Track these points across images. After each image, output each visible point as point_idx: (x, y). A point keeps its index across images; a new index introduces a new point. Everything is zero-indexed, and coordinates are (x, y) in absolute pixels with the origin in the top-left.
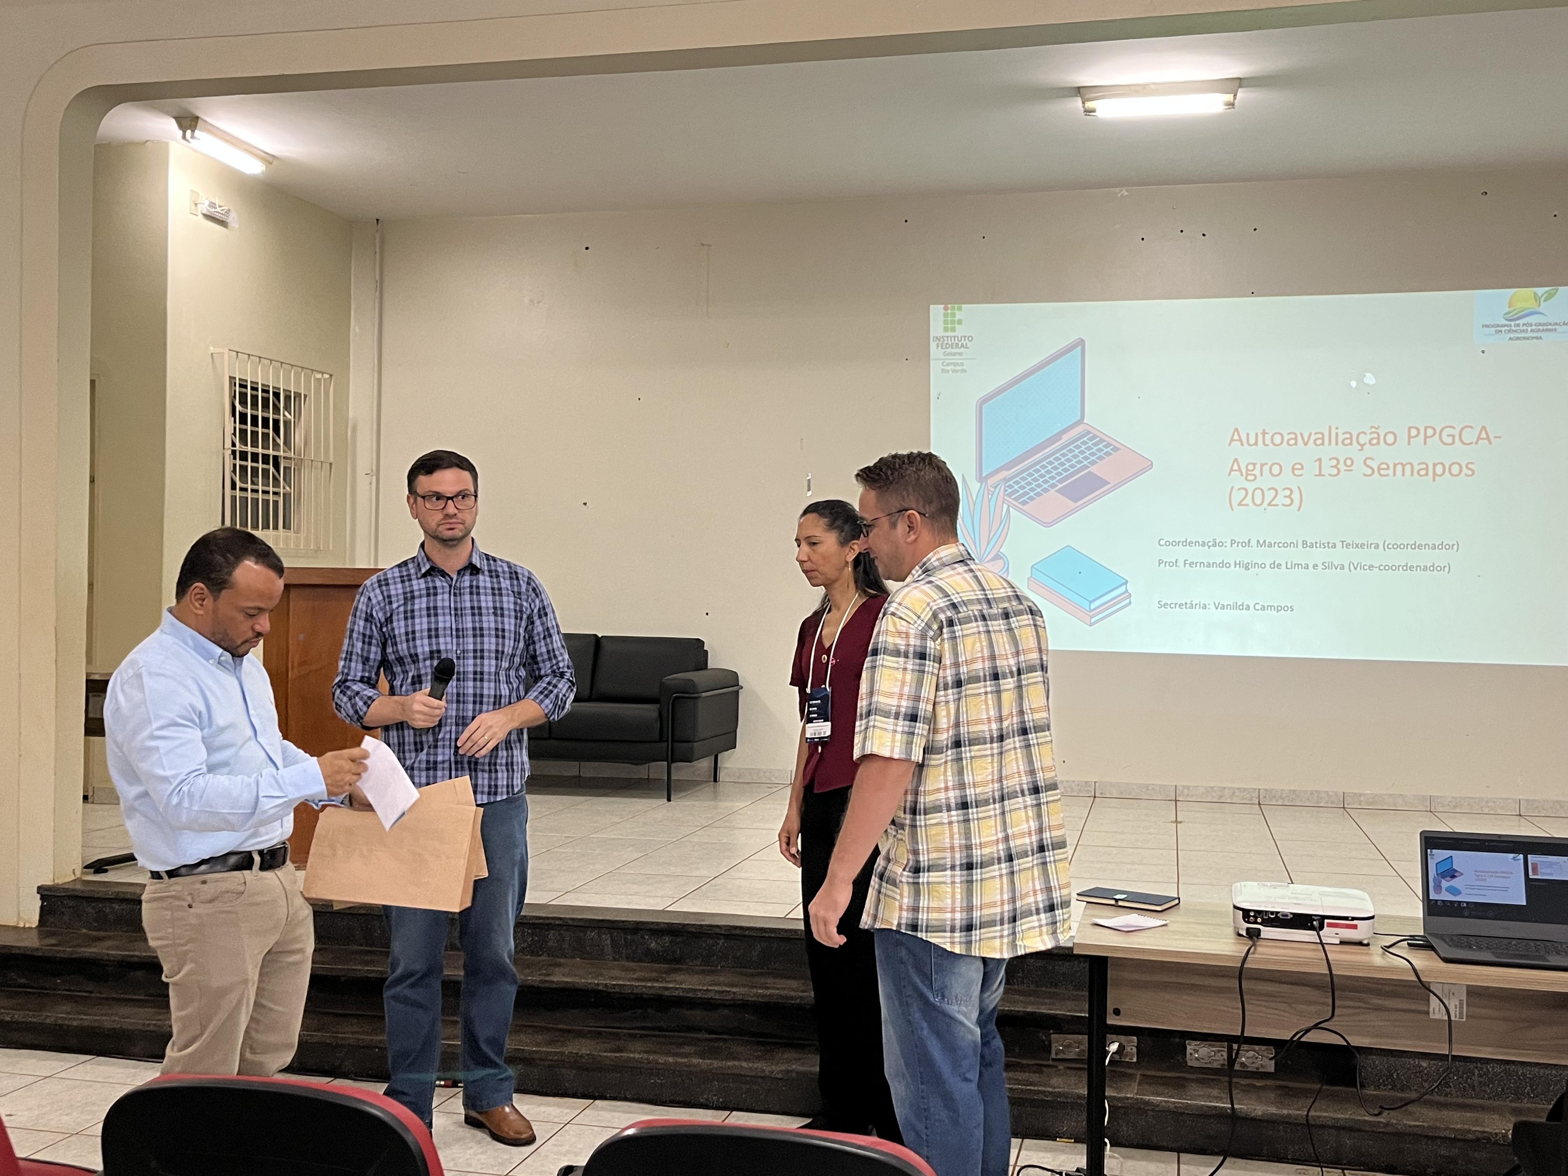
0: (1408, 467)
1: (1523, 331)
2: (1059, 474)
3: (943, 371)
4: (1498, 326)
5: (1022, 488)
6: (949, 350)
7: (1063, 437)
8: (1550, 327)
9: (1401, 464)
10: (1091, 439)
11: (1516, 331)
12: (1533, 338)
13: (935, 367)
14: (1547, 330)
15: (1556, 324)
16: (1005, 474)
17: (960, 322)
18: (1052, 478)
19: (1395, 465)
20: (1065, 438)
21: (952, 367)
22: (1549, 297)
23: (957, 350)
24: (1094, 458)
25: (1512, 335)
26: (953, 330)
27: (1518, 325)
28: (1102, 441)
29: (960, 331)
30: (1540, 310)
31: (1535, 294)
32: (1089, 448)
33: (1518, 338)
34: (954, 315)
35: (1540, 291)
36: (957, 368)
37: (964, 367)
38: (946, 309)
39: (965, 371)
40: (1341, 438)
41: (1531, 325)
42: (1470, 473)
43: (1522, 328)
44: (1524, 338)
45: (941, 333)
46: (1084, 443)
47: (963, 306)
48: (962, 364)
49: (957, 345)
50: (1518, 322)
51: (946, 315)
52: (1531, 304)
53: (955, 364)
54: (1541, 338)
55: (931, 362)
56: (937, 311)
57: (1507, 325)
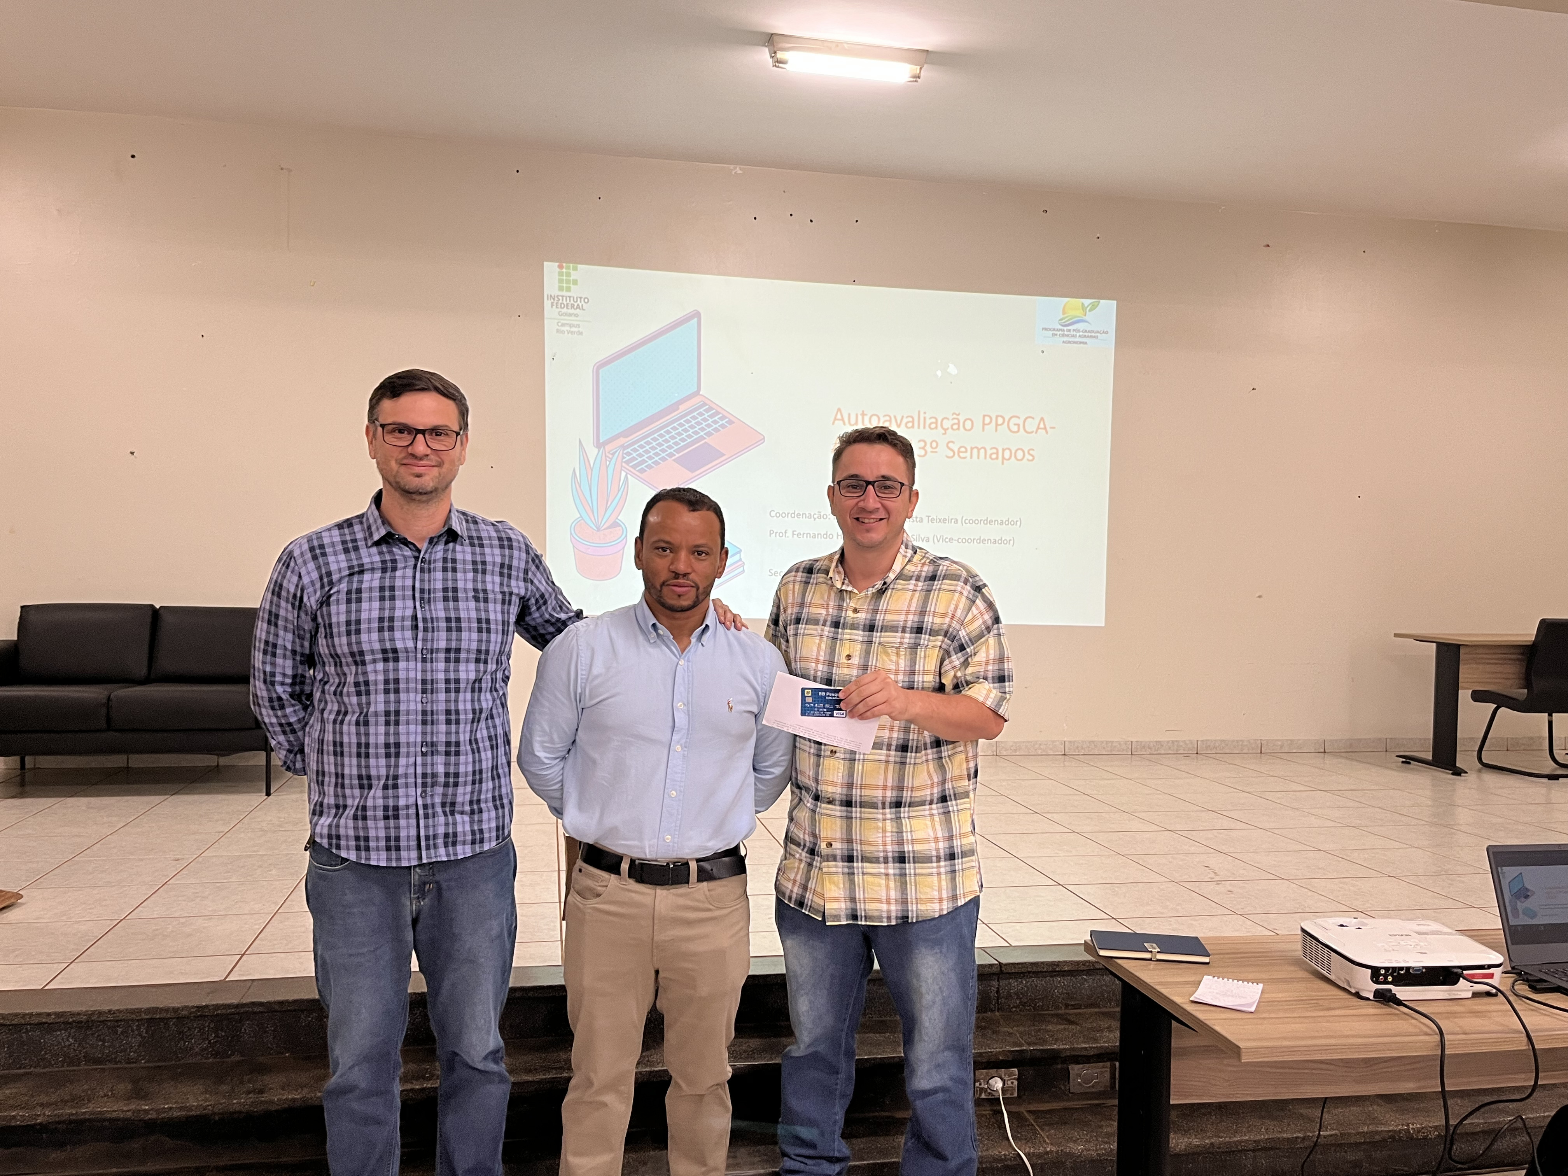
0: (982, 451)
1: (1073, 336)
2: (676, 444)
3: (558, 331)
4: (1054, 330)
5: (640, 455)
6: (565, 310)
7: (680, 407)
8: (1093, 334)
9: (977, 448)
10: (707, 411)
11: (1068, 336)
12: (1081, 343)
13: (550, 326)
14: (1091, 337)
15: (1098, 332)
16: (622, 441)
17: (575, 282)
18: (670, 447)
19: (972, 449)
20: (682, 407)
21: (568, 328)
22: (1093, 307)
23: (572, 311)
24: (710, 429)
25: (1066, 339)
26: (568, 289)
27: (1069, 331)
28: (717, 413)
29: (575, 291)
30: (1086, 318)
31: (1083, 304)
32: (705, 420)
33: (1069, 342)
34: (568, 275)
35: (1087, 302)
36: (574, 329)
37: (581, 330)
38: (561, 267)
39: (581, 333)
40: (928, 422)
41: (1079, 331)
42: (1031, 458)
43: (1072, 333)
44: (1074, 342)
45: (557, 292)
46: (701, 414)
47: (579, 266)
48: (578, 326)
49: (572, 306)
50: (1069, 328)
51: (560, 274)
52: (1079, 313)
53: (571, 326)
54: (1086, 343)
55: (546, 321)
56: (550, 269)
57: (1061, 330)
